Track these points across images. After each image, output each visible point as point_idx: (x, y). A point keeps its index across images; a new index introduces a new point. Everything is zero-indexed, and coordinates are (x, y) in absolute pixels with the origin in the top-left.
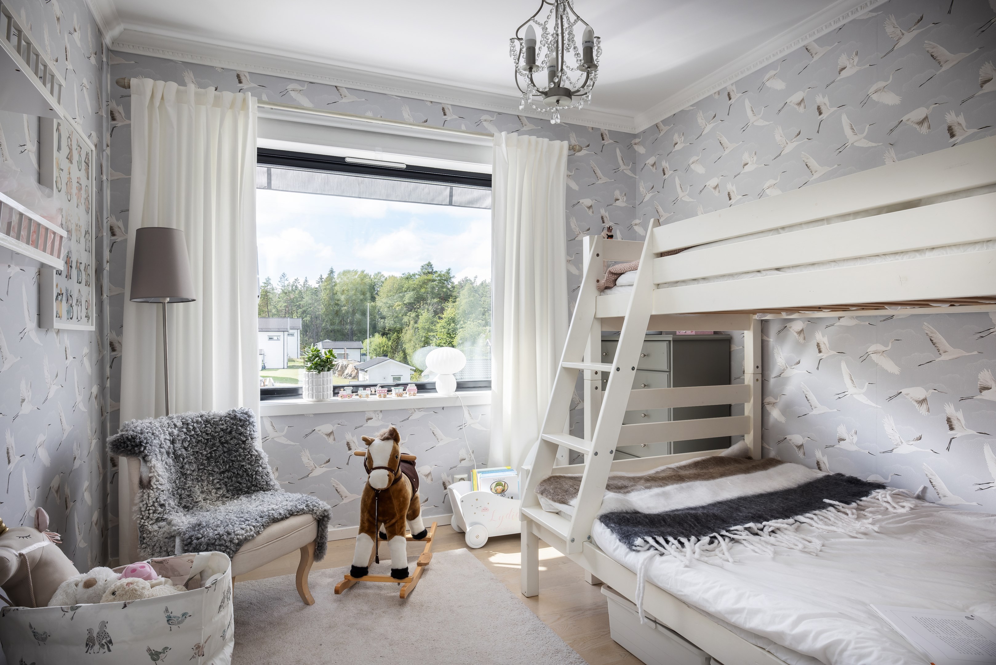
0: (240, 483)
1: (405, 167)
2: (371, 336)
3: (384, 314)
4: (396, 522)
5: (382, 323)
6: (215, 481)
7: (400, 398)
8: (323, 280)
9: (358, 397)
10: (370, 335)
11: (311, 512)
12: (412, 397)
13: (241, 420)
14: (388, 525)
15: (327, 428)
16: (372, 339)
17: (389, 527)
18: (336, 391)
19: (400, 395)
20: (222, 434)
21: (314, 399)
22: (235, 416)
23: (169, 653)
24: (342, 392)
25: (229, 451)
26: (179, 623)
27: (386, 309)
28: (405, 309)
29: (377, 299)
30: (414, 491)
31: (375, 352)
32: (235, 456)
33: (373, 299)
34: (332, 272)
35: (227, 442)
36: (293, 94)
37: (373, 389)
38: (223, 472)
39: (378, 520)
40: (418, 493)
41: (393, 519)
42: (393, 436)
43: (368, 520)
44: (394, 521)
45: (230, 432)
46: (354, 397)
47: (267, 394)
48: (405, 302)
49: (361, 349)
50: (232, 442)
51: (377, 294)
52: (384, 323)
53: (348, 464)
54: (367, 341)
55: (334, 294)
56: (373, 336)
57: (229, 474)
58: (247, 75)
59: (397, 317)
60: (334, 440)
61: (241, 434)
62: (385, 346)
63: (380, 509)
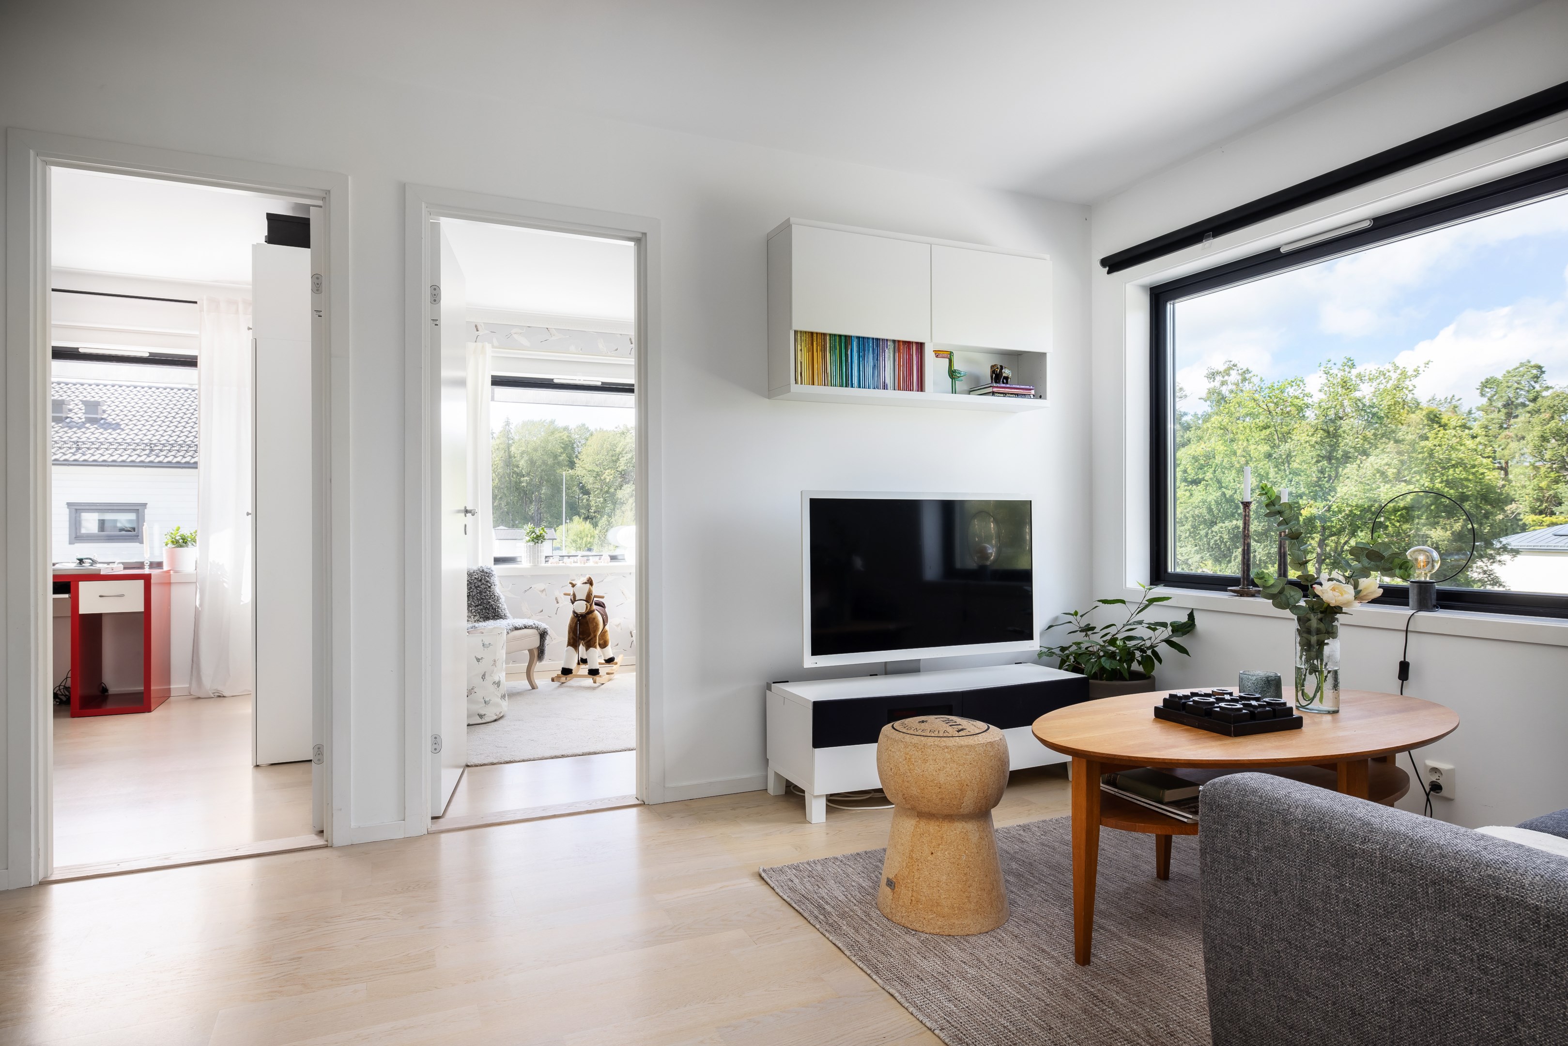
0: (488, 614)
1: (600, 383)
2: (568, 521)
3: (589, 487)
4: (592, 639)
5: (585, 501)
6: (473, 611)
7: (596, 565)
8: (494, 435)
9: (564, 564)
10: (566, 519)
11: (537, 628)
12: (606, 564)
13: (487, 573)
14: (586, 641)
15: (540, 586)
16: (570, 525)
17: (587, 642)
18: (547, 560)
19: (597, 563)
20: (475, 581)
21: (531, 564)
22: (483, 570)
23: (483, 660)
24: (551, 560)
25: (481, 593)
26: (488, 647)
27: (591, 480)
28: (620, 480)
29: (577, 465)
30: (604, 625)
31: (574, 545)
32: (484, 596)
33: (572, 465)
34: (508, 424)
35: (479, 587)
36: (515, 336)
37: (575, 558)
38: (477, 606)
39: (579, 638)
40: (607, 627)
41: (589, 636)
42: (590, 582)
43: (573, 638)
44: (590, 638)
45: (481, 580)
46: (561, 564)
47: (497, 561)
48: (620, 469)
49: (553, 539)
50: (482, 586)
51: (577, 457)
52: (587, 500)
53: (556, 614)
54: (562, 528)
55: (510, 457)
56: (571, 520)
57: (481, 607)
58: (482, 325)
59: (607, 492)
60: (546, 595)
61: (487, 582)
62: (589, 536)
63: (581, 630)
